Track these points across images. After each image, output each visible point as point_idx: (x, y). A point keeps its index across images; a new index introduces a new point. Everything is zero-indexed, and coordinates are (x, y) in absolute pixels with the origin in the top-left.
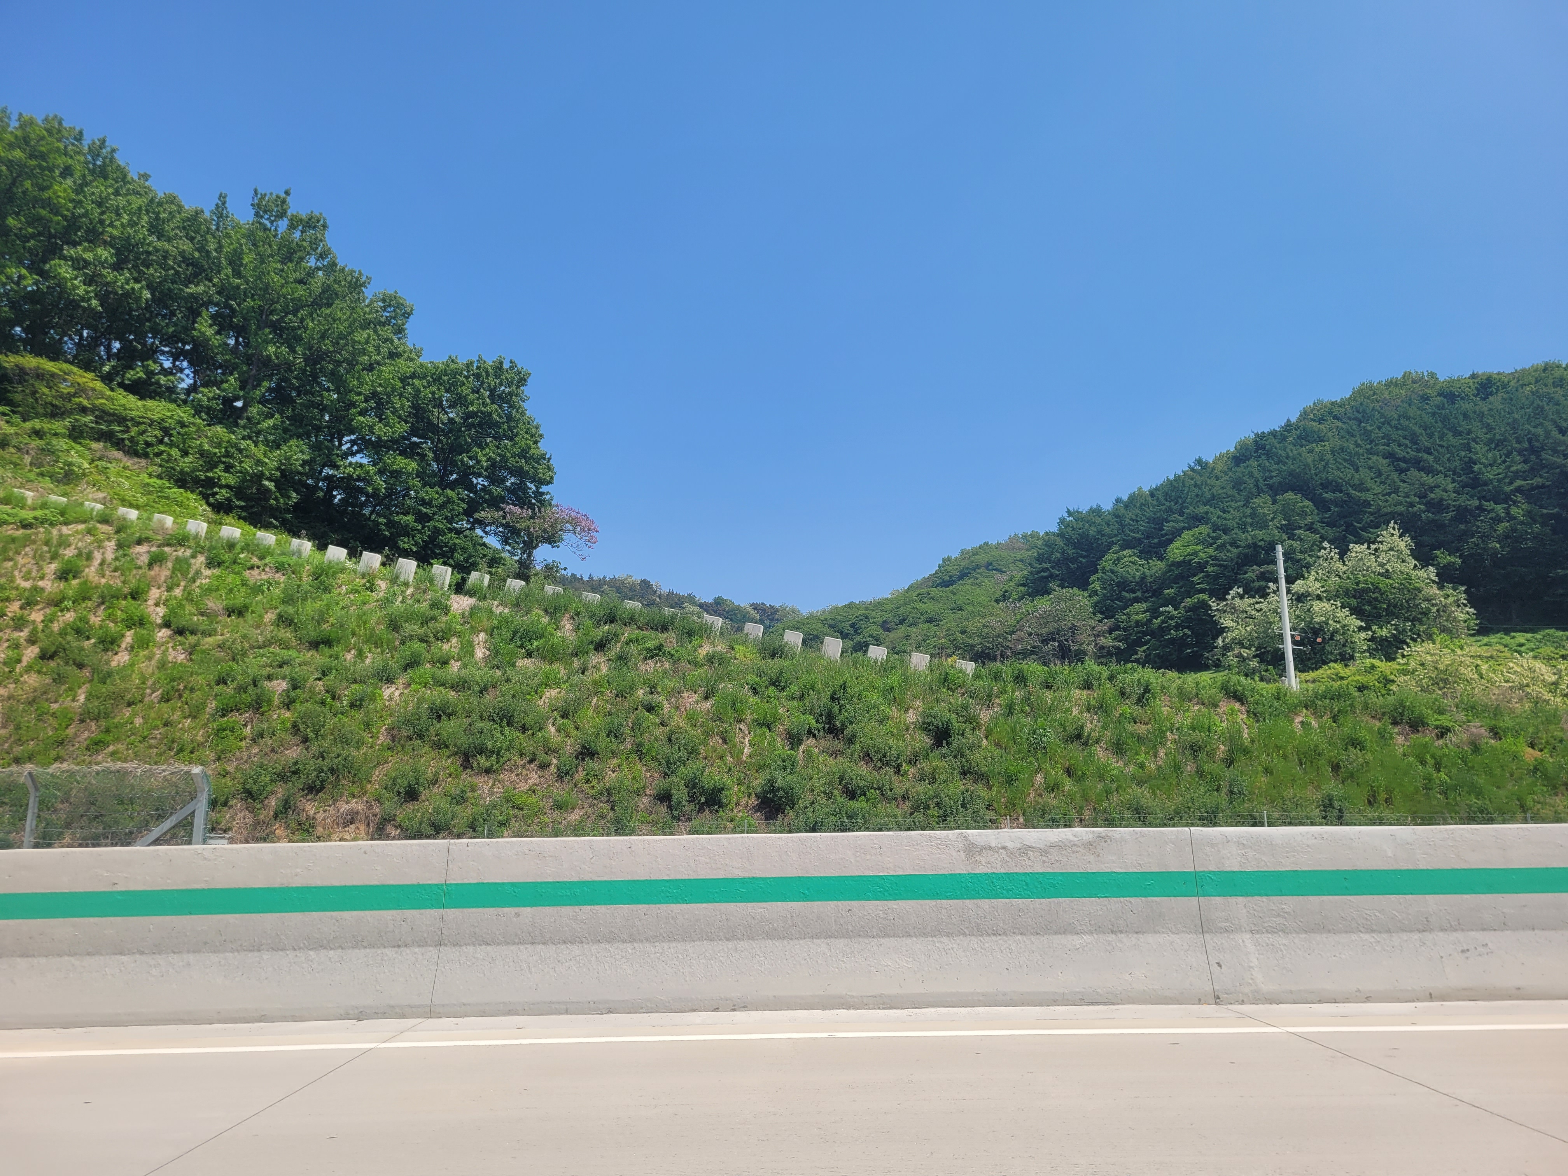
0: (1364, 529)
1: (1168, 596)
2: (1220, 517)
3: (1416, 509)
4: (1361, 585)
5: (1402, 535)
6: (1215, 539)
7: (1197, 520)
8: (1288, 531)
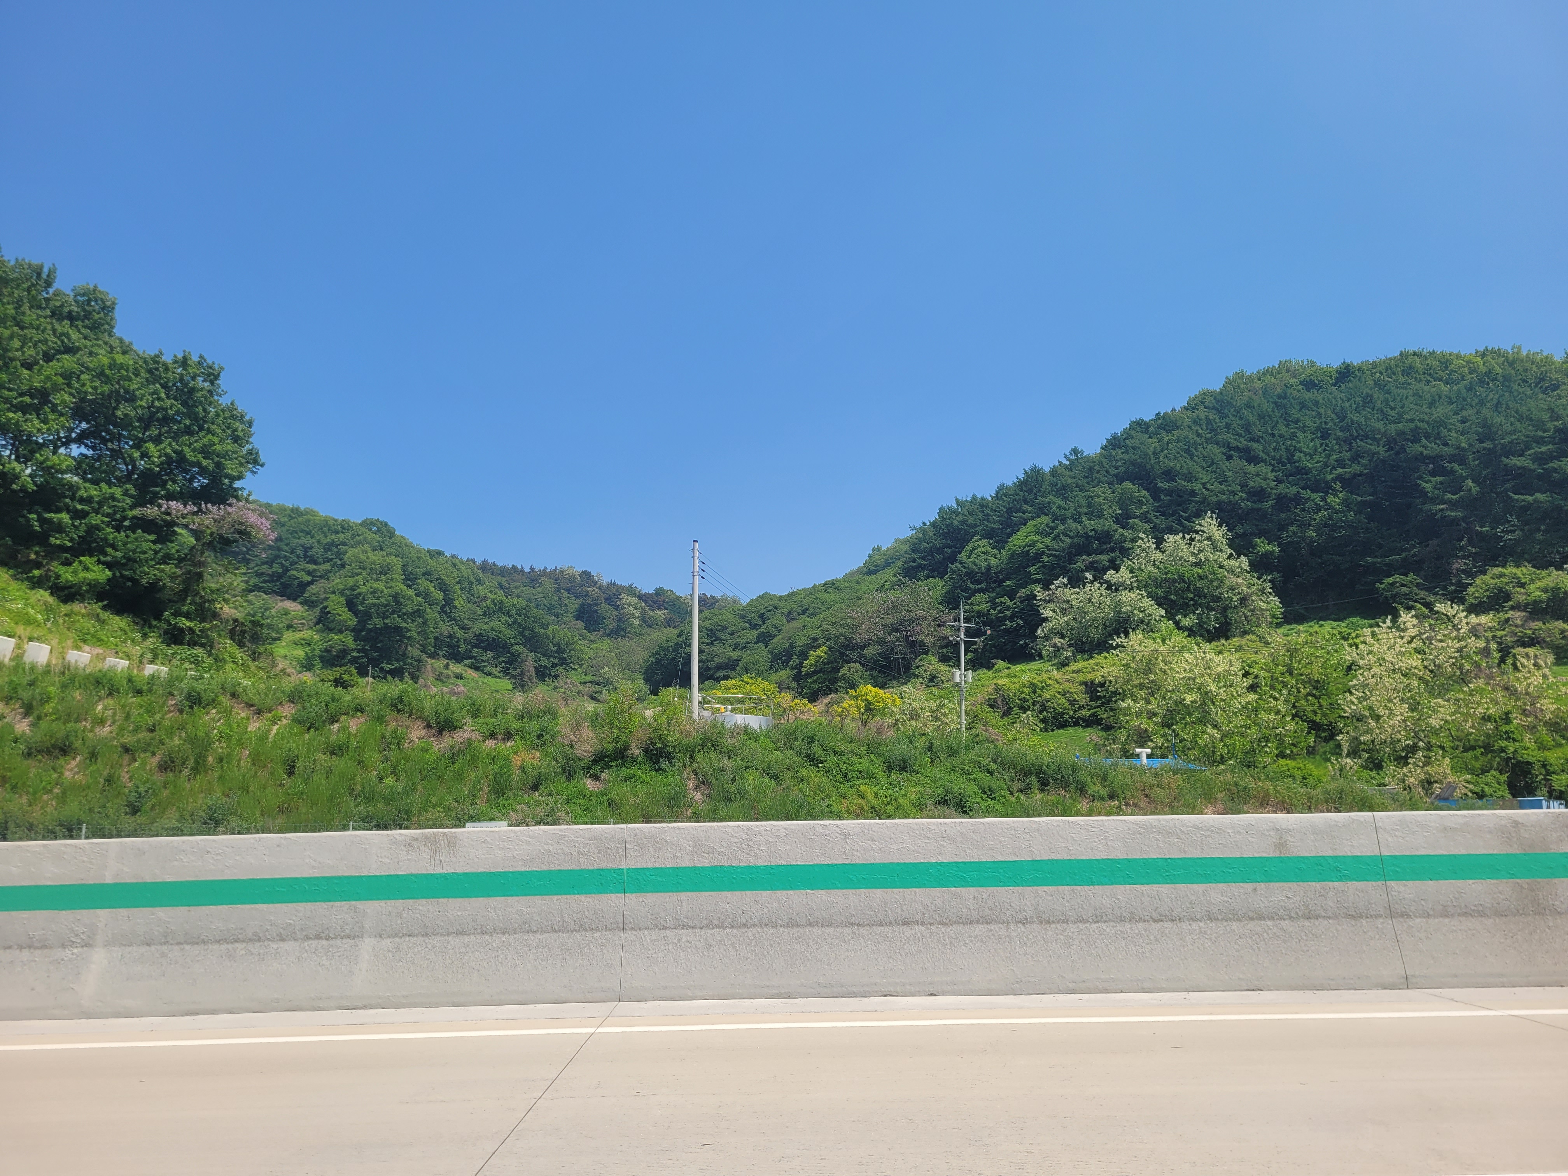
0: (1187, 519)
1: (1008, 586)
2: (1059, 507)
3: (1237, 497)
4: (1169, 576)
5: (1220, 525)
6: (1053, 528)
7: (1042, 510)
8: (1122, 521)
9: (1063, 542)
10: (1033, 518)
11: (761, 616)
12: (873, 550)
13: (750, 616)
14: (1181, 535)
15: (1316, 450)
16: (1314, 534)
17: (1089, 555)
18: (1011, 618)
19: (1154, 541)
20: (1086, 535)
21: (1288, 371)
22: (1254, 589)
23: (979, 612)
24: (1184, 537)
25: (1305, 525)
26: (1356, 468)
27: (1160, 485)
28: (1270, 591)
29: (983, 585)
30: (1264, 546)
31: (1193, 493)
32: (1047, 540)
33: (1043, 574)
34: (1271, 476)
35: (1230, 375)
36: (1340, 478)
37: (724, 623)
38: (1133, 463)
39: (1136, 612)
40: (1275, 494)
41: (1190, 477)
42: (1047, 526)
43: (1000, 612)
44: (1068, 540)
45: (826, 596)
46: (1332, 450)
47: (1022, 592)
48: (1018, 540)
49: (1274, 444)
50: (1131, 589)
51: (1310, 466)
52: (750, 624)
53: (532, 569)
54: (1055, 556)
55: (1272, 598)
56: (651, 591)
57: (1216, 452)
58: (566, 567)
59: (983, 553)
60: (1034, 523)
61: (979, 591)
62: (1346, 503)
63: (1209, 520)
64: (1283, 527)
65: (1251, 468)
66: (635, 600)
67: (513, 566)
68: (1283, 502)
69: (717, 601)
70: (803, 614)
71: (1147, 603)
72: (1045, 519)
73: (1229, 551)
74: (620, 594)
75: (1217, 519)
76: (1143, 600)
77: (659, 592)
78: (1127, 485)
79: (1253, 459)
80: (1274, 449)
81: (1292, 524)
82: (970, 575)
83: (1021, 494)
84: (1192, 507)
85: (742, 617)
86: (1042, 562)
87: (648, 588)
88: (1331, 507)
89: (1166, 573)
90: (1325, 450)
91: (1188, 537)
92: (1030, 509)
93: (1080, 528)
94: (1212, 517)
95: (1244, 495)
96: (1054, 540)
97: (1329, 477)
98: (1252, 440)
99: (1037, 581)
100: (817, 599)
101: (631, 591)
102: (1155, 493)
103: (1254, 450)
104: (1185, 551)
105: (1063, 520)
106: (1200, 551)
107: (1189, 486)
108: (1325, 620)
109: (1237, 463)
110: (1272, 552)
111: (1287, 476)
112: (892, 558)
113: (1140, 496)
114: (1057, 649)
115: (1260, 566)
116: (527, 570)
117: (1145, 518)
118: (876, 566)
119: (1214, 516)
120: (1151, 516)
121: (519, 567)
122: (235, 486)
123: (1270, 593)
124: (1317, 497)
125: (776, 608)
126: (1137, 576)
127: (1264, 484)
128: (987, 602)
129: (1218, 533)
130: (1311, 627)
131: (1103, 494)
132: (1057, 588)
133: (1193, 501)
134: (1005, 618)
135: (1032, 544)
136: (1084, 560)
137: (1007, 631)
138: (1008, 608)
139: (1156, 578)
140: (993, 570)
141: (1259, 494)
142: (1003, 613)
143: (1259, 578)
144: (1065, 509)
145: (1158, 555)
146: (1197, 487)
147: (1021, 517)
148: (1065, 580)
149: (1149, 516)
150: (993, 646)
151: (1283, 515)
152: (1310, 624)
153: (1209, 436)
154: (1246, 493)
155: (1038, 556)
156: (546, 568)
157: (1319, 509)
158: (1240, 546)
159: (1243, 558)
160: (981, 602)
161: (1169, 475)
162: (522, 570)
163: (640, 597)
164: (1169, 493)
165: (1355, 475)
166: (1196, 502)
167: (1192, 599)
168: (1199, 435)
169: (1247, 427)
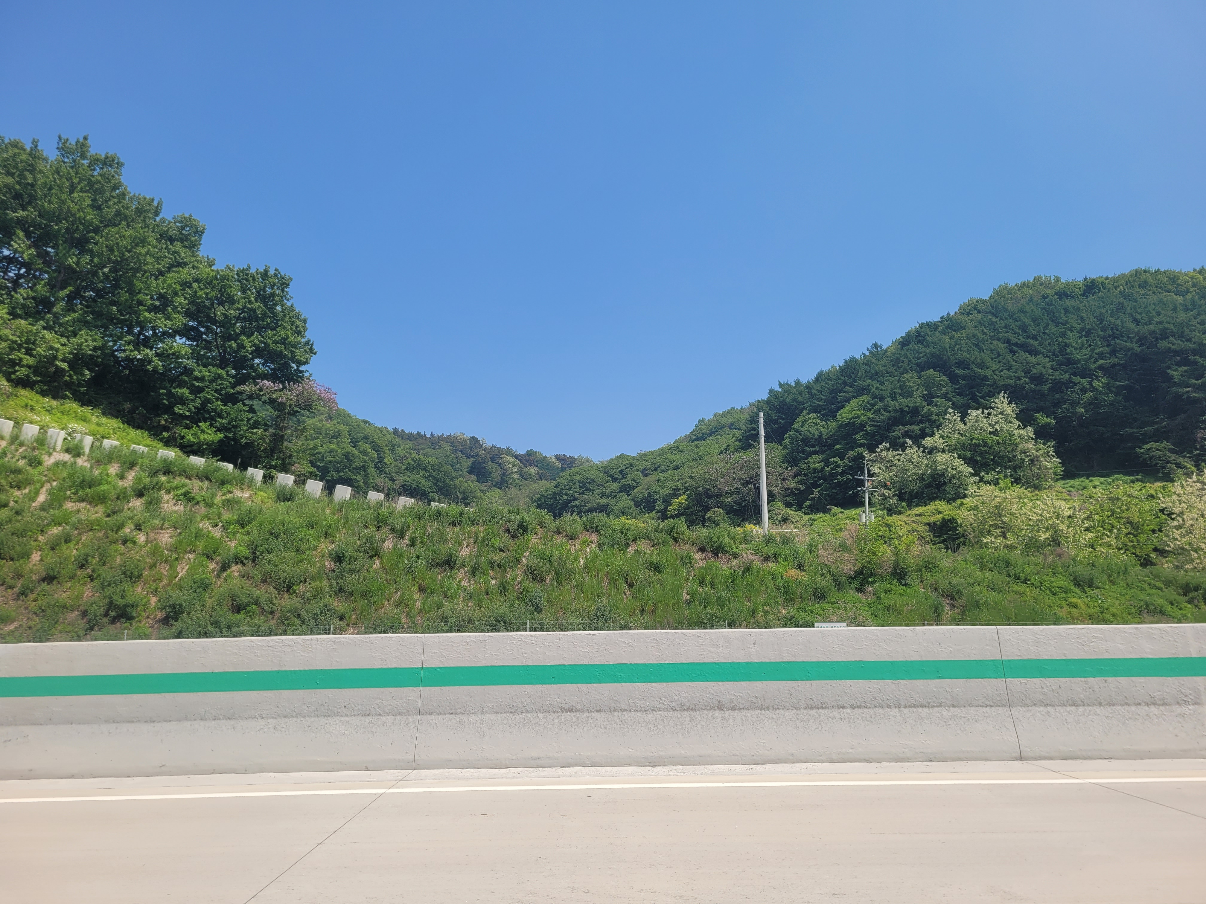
0: (983, 398)
1: (837, 449)
2: (877, 388)
3: (1022, 381)
4: (974, 441)
5: (1010, 403)
6: (873, 405)
7: (862, 391)
8: (929, 398)
9: (882, 415)
10: (855, 397)
11: (621, 472)
12: (699, 421)
13: (612, 472)
14: (981, 410)
15: (1083, 345)
16: (1083, 410)
17: (904, 425)
18: (842, 474)
19: (959, 415)
20: (902, 411)
21: (1041, 284)
22: (1041, 452)
23: (814, 469)
24: (983, 413)
25: (1074, 404)
26: (1115, 361)
27: (957, 371)
28: (1053, 454)
29: (817, 448)
30: (1043, 419)
31: (985, 378)
32: (869, 414)
33: (867, 440)
34: (1048, 365)
35: (997, 287)
36: (1101, 367)
37: (593, 477)
38: (933, 355)
39: (949, 469)
40: (1051, 379)
41: (982, 365)
42: (868, 402)
43: (832, 469)
44: (887, 414)
45: (673, 456)
46: (1096, 345)
47: (851, 454)
48: (845, 414)
49: (1049, 341)
50: (943, 451)
51: (1079, 357)
52: (612, 478)
53: (432, 435)
54: (875, 426)
55: (1054, 459)
56: (524, 452)
57: (1001, 347)
58: (458, 434)
59: (814, 423)
60: (856, 400)
61: (815, 453)
62: (1107, 386)
63: (1002, 399)
64: (1057, 404)
65: (1032, 359)
66: (513, 459)
67: (418, 432)
68: (1058, 386)
69: (575, 460)
70: (656, 469)
71: (958, 463)
72: (866, 398)
73: (1017, 423)
74: (501, 455)
75: (1008, 398)
76: (955, 461)
77: (530, 453)
78: (931, 372)
79: (1034, 352)
80: (1050, 344)
81: (1065, 403)
82: (806, 441)
83: (842, 378)
84: (986, 389)
85: (605, 472)
86: (866, 431)
87: (521, 450)
88: (1097, 389)
89: (972, 440)
90: (1090, 345)
91: (986, 411)
92: (851, 389)
93: (897, 405)
94: (1004, 397)
95: (1027, 380)
96: (874, 413)
97: (1093, 366)
98: (1028, 337)
99: (862, 445)
100: (666, 459)
101: (509, 452)
102: (953, 378)
103: (1031, 345)
104: (984, 424)
105: (882, 399)
106: (996, 423)
107: (983, 372)
108: (1094, 477)
109: (1021, 355)
110: (1050, 424)
111: (1060, 365)
112: (716, 428)
113: (941, 381)
114: (885, 498)
115: (1042, 434)
116: (428, 436)
117: (945, 396)
118: (703, 434)
119: (1006, 395)
120: (950, 395)
121: (422, 434)
122: (301, 369)
123: (1053, 456)
124: (1085, 382)
125: (632, 465)
126: (947, 442)
127: (1044, 371)
128: (821, 462)
129: (1010, 410)
130: (1082, 481)
131: (911, 379)
132: (881, 451)
133: (985, 384)
134: (837, 474)
135: (858, 417)
136: (900, 430)
137: (839, 484)
138: (839, 466)
139: (964, 444)
140: (824, 437)
141: (1038, 379)
142: (835, 469)
143: (1044, 444)
144: (882, 390)
145: (961, 426)
146: (989, 373)
147: (845, 396)
148: (888, 445)
149: (948, 395)
150: (828, 495)
151: (1057, 396)
152: (1081, 479)
153: (992, 334)
154: (1029, 378)
155: (862, 426)
156: (443, 435)
157: (1084, 390)
158: (1025, 418)
159: (1029, 428)
160: (815, 462)
161: (963, 364)
162: (425, 435)
163: (516, 457)
164: (964, 378)
165: (1114, 366)
166: (988, 385)
167: (992, 460)
168: (984, 334)
169: (1024, 328)
